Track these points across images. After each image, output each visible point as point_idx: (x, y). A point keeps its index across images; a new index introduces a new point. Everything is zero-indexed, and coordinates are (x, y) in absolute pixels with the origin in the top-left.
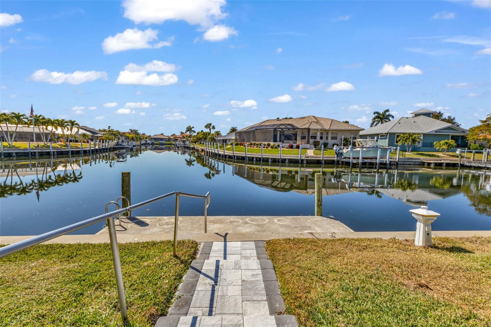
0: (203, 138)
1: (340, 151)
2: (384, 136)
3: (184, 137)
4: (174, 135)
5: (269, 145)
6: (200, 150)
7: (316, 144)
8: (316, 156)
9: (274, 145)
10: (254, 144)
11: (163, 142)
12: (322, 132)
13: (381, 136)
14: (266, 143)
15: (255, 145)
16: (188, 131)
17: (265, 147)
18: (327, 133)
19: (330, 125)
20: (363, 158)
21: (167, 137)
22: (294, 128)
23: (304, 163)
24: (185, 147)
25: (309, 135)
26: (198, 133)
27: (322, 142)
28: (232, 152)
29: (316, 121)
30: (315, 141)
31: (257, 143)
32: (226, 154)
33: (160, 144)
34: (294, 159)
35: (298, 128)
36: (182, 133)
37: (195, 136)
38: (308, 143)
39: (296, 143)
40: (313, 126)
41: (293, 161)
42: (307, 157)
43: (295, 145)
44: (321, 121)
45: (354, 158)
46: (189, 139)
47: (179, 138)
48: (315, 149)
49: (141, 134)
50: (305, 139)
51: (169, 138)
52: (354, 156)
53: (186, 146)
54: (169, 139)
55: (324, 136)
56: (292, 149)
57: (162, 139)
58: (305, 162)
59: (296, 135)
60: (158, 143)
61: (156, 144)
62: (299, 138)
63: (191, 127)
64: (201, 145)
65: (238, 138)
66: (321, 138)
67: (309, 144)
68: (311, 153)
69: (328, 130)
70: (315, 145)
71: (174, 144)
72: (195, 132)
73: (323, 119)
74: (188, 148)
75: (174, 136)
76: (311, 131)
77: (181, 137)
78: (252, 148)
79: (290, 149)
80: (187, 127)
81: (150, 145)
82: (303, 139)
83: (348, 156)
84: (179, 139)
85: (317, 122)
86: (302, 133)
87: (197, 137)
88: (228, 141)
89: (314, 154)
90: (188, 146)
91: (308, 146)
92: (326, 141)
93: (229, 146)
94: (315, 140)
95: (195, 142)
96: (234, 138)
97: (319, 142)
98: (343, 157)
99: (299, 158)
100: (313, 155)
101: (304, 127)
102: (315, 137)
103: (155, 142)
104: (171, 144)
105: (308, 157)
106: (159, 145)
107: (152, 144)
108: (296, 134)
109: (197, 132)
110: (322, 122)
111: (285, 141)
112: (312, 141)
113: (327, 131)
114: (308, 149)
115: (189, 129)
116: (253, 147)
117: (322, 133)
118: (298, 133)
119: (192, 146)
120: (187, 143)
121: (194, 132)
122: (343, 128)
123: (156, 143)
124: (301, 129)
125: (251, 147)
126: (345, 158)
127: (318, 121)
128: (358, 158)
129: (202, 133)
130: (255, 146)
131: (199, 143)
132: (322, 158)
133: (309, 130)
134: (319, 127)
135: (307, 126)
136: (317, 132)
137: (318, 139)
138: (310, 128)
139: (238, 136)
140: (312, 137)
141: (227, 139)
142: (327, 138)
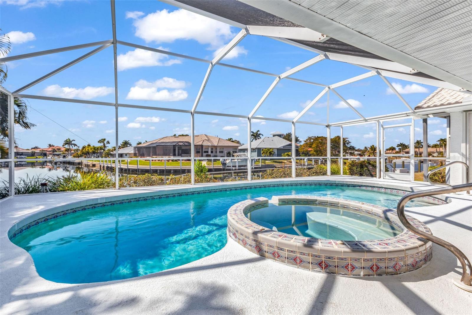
1: (224, 162)
2: (254, 150)
8: (208, 166)
12: (212, 147)
13: (253, 150)
18: (216, 149)
19: (218, 143)
20: (239, 166)
25: (202, 150)
27: (212, 155)
28: (137, 166)
31: (158, 157)
32: (129, 167)
38: (202, 156)
40: (205, 144)
45: (233, 166)
48: (207, 161)
50: (200, 153)
52: (233, 165)
55: (214, 150)
66: (212, 152)
76: (204, 147)
78: (154, 161)
79: (187, 161)
82: (198, 153)
83: (230, 165)
85: (208, 140)
86: (196, 148)
92: (216, 155)
96: (133, 152)
97: (210, 155)
98: (226, 166)
101: (198, 144)
102: (207, 152)
110: (212, 139)
111: (183, 155)
112: (204, 154)
113: (216, 147)
117: (212, 149)
122: (227, 145)
124: (196, 145)
126: (228, 166)
128: (236, 166)
132: (212, 168)
133: (202, 146)
134: (210, 144)
135: (200, 143)
136: (208, 148)
137: (210, 153)
138: (203, 145)
139: (137, 151)
140: (205, 152)
141: (123, 154)
142: (216, 152)
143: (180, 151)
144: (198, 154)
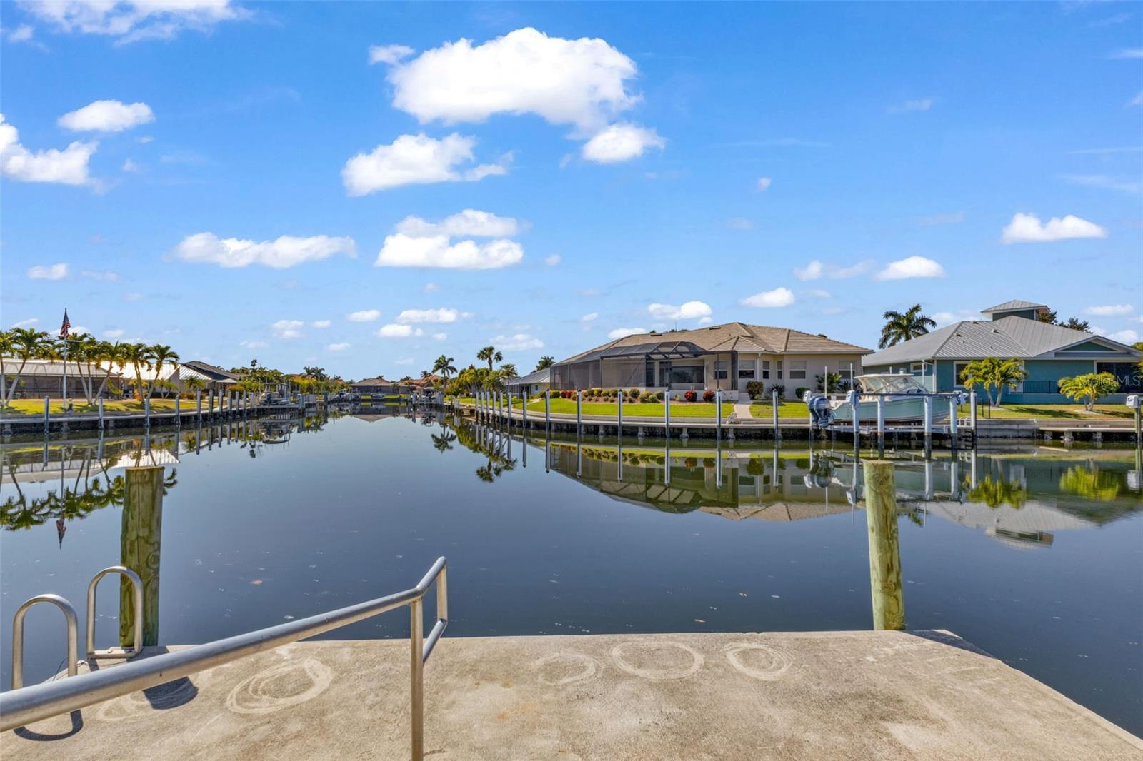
0: (473, 383)
1: (821, 407)
3: (430, 384)
4: (408, 378)
5: (635, 395)
6: (467, 412)
7: (753, 392)
8: (757, 418)
9: (648, 395)
10: (599, 394)
11: (380, 394)
12: (767, 359)
13: (915, 368)
14: (628, 390)
15: (599, 396)
16: (438, 367)
17: (627, 399)
18: (780, 363)
19: (787, 343)
21: (390, 385)
22: (697, 352)
23: (728, 438)
24: (431, 406)
25: (734, 368)
26: (462, 373)
27: (767, 384)
29: (749, 335)
30: (749, 383)
31: (605, 390)
32: (529, 417)
33: (375, 400)
34: (702, 429)
35: (706, 353)
36: (425, 373)
37: (454, 380)
38: (734, 387)
39: (703, 389)
40: (743, 347)
41: (700, 432)
42: (735, 423)
43: (700, 394)
44: (758, 335)
46: (443, 387)
47: (418, 385)
48: (752, 402)
49: (332, 377)
50: (726, 378)
51: (394, 386)
53: (433, 402)
54: (395, 389)
55: (773, 370)
56: (695, 404)
57: (378, 389)
58: (731, 435)
59: (699, 370)
60: (370, 397)
61: (364, 401)
62: (708, 376)
63: (446, 360)
64: (469, 399)
65: (558, 379)
66: (766, 375)
67: (736, 389)
68: (744, 413)
69: (782, 355)
70: (750, 393)
71: (406, 400)
72: (456, 370)
73: (767, 330)
74: (439, 407)
75: (407, 381)
76: (740, 358)
77: (423, 382)
78: (592, 403)
79: (688, 404)
80: (438, 359)
81: (350, 402)
82: (721, 377)
83: (845, 418)
84: (418, 387)
85: (752, 337)
86: (717, 363)
87: (460, 380)
88: (533, 388)
89: (753, 415)
90: (440, 403)
91: (735, 394)
92: (779, 383)
93: (536, 401)
94: (752, 380)
95: (456, 394)
97: (761, 385)
98: (830, 421)
99: (717, 425)
100: (751, 417)
101: (720, 349)
102: (750, 374)
103: (362, 395)
104: (398, 400)
105: (739, 423)
106: (370, 404)
107: (354, 400)
108: (703, 367)
109: (459, 370)
110: (763, 336)
112: (742, 382)
113: (779, 358)
114: (736, 402)
115: (442, 364)
116: (597, 401)
117: (766, 364)
118: (706, 363)
119: (447, 402)
120: (436, 395)
121: (454, 369)
122: (815, 351)
123: (363, 397)
124: (713, 353)
125: (590, 400)
126: (837, 423)
127: (755, 335)
129: (472, 371)
130: (601, 399)
131: (465, 395)
132: (774, 425)
133: (733, 355)
134: (758, 348)
135: (728, 347)
136: (754, 361)
137: (758, 377)
138: (736, 352)
139: (557, 376)
140: (743, 374)
141: (530, 385)
142: (780, 375)
143: (667, 375)
144: (721, 381)
